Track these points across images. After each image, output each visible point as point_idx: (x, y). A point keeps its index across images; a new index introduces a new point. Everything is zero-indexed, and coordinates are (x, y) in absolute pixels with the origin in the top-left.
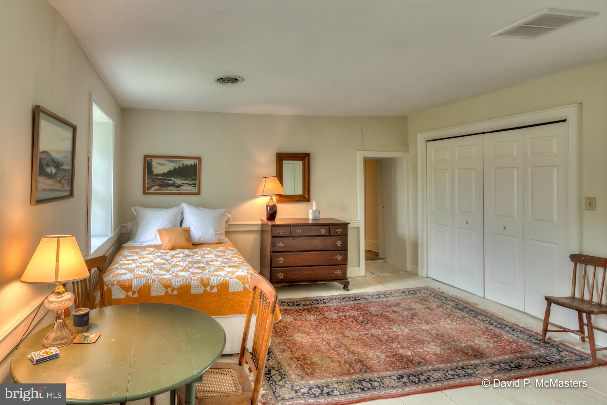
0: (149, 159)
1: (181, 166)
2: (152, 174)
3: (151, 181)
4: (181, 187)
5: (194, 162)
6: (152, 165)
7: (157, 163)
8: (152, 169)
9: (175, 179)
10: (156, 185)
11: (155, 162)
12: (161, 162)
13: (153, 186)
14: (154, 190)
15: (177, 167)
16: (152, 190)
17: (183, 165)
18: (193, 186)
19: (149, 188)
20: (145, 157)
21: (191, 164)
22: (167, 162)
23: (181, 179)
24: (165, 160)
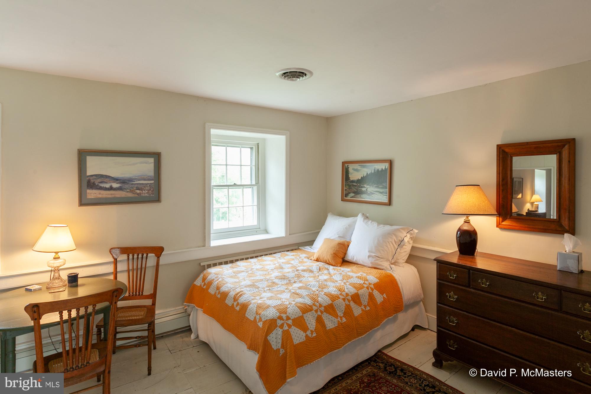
0: (346, 165)
1: (373, 172)
2: (349, 181)
3: (348, 187)
4: (372, 195)
5: (385, 167)
6: (349, 171)
7: (353, 169)
8: (349, 175)
9: (368, 186)
10: (351, 192)
11: (351, 167)
12: (356, 168)
13: (349, 193)
14: (351, 198)
15: (369, 173)
16: (349, 197)
17: (374, 170)
18: (384, 195)
19: (346, 195)
20: (344, 163)
21: (382, 169)
22: (361, 167)
23: (372, 186)
24: (359, 165)
